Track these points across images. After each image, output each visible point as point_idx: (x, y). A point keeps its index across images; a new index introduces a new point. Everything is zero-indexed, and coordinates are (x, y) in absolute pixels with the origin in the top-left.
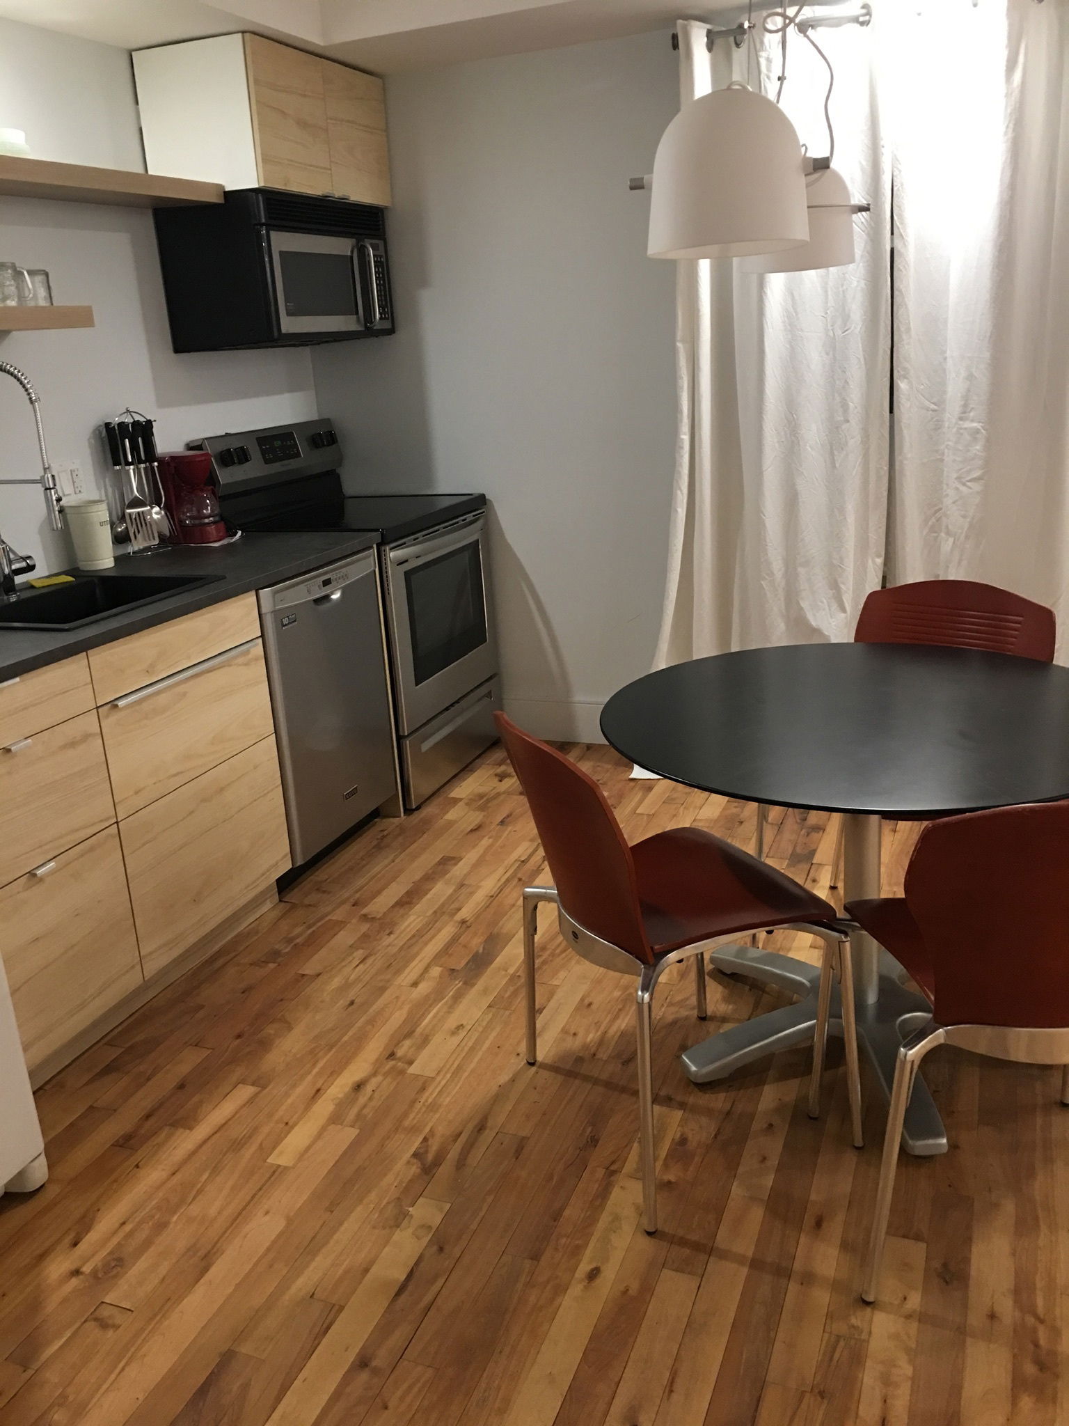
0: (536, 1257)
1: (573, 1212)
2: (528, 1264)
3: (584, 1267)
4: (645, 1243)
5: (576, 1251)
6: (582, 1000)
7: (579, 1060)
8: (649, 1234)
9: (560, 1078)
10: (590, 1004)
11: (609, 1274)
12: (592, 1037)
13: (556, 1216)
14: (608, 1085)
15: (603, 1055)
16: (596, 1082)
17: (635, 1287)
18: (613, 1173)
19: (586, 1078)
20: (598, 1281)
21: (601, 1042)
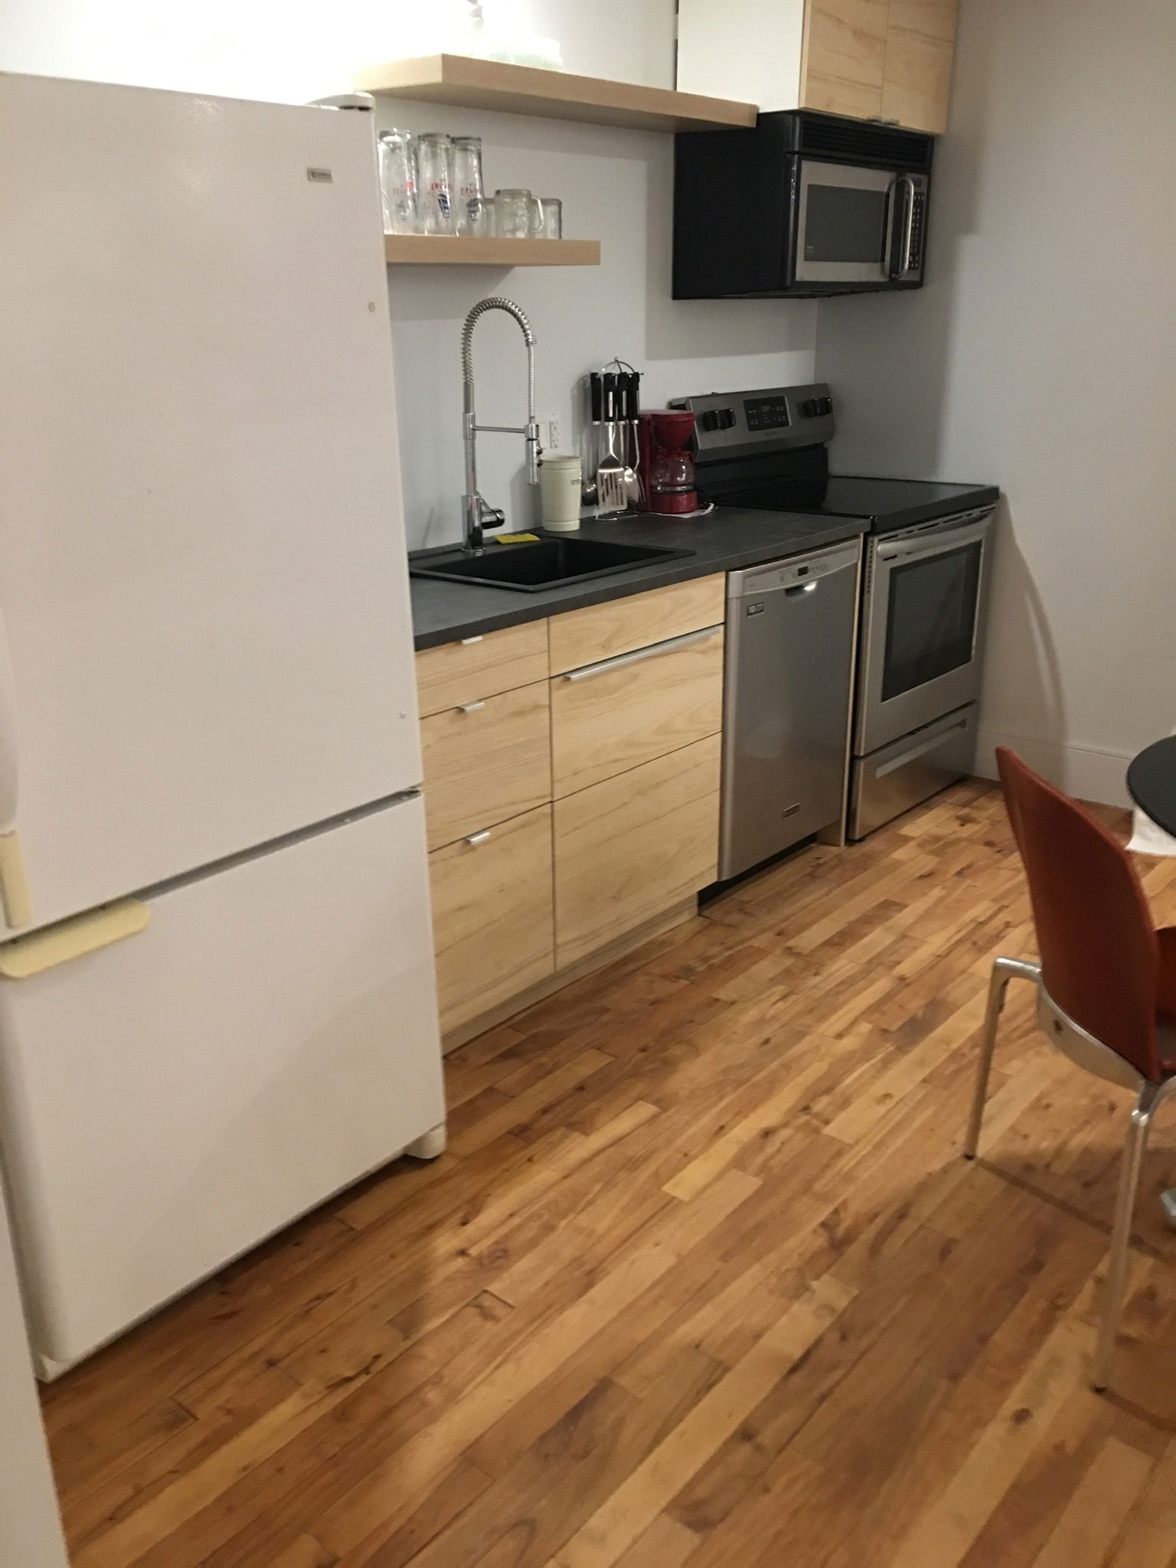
0: (955, 1377)
1: (1005, 1338)
2: (943, 1385)
3: (1012, 1404)
4: (1090, 1399)
5: (1004, 1386)
6: (1039, 1099)
7: (1029, 1168)
8: (1099, 1391)
9: (1003, 1184)
10: (1048, 1106)
11: (1042, 1421)
12: (1047, 1145)
13: (984, 1340)
14: (1063, 1205)
15: (1059, 1168)
16: (1047, 1198)
17: (1071, 1446)
18: (1058, 1308)
19: (1036, 1192)
20: (1025, 1427)
21: (1059, 1152)
